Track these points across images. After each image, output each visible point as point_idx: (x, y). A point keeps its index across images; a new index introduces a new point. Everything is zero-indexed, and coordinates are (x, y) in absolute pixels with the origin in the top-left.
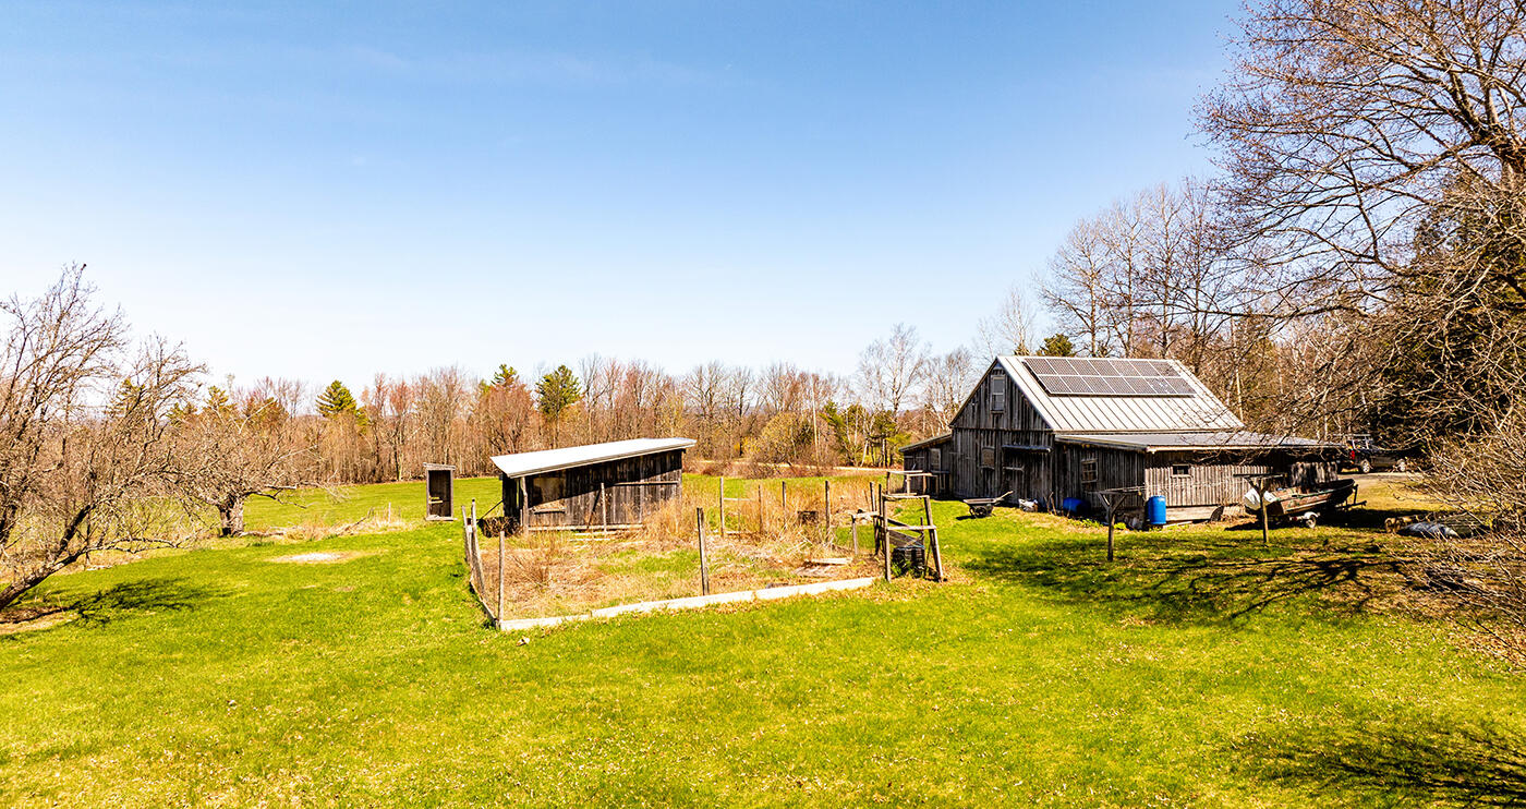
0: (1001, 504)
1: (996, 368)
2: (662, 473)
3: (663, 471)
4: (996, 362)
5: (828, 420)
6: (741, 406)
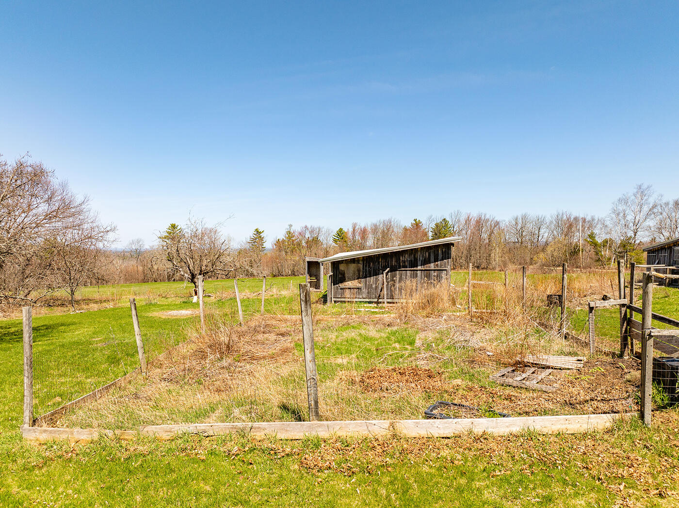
2: (435, 262)
3: (436, 260)
5: (591, 243)
6: (538, 237)
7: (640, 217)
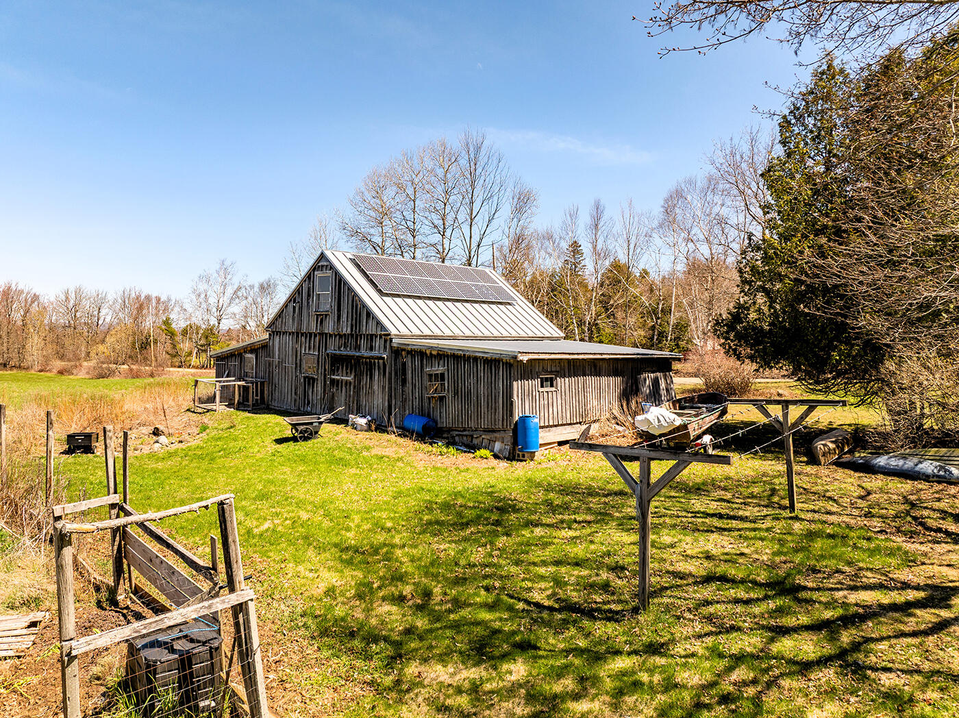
0: (331, 421)
1: (322, 263)
4: (322, 256)
5: (165, 331)
6: (98, 319)
7: (225, 300)
